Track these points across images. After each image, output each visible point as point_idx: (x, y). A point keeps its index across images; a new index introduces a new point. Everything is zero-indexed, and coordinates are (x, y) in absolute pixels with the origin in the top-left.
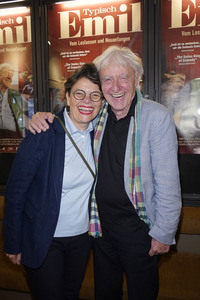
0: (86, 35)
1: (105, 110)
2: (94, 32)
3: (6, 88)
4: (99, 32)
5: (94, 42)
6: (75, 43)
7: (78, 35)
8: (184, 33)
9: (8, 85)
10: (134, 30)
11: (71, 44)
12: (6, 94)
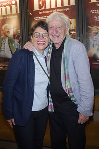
0: (47, 8)
1: (51, 46)
2: (51, 7)
3: (7, 36)
4: (54, 6)
5: (51, 11)
6: (42, 13)
7: (43, 8)
8: (97, 5)
9: (8, 35)
10: (71, 5)
11: (40, 13)
12: (7, 40)
